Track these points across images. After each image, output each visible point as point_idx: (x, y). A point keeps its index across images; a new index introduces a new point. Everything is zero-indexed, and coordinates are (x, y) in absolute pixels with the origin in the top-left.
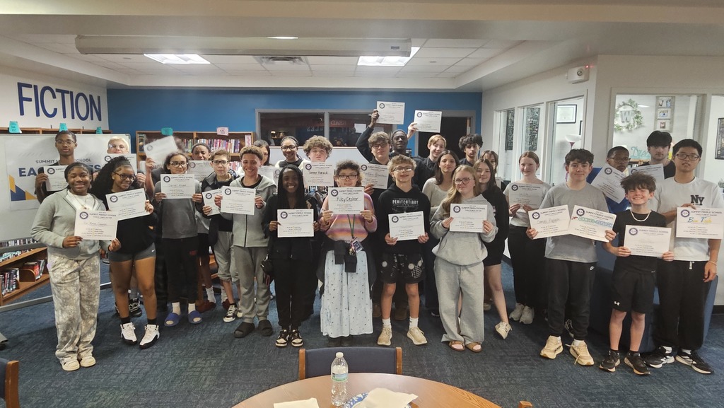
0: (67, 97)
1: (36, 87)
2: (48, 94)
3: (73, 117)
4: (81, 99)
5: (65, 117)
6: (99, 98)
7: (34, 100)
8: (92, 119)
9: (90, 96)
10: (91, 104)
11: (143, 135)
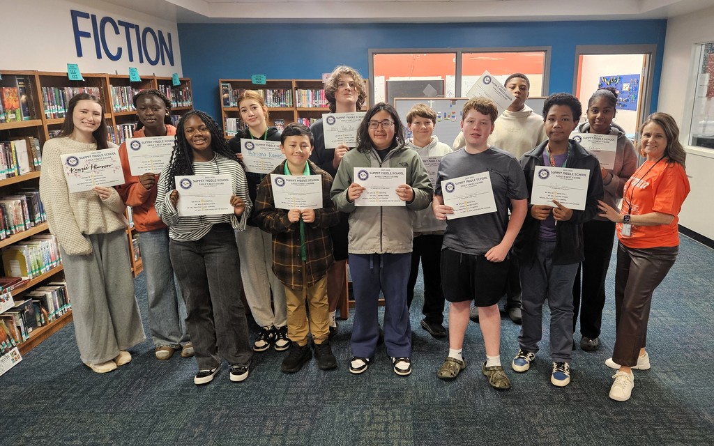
0: (132, 32)
1: (94, 17)
2: (109, 26)
3: (141, 61)
4: (149, 36)
5: (131, 60)
6: (169, 35)
7: (92, 35)
8: (163, 63)
9: (160, 32)
10: (161, 43)
11: (228, 84)
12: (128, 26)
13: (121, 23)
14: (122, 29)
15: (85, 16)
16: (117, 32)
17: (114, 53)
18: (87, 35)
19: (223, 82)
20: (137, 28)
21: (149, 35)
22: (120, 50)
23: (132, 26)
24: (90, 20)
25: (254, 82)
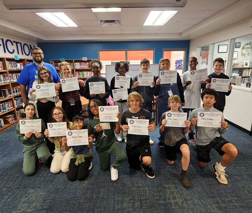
0: (19, 45)
1: (3, 39)
2: (9, 43)
3: (23, 54)
4: (26, 46)
6: (34, 46)
7: (2, 45)
9: (30, 45)
11: (53, 61)
12: (17, 43)
13: (14, 42)
14: (15, 44)
16: (13, 45)
17: (11, 51)
19: (51, 61)
20: (21, 43)
22: (14, 50)
23: (19, 43)
24: (1, 40)
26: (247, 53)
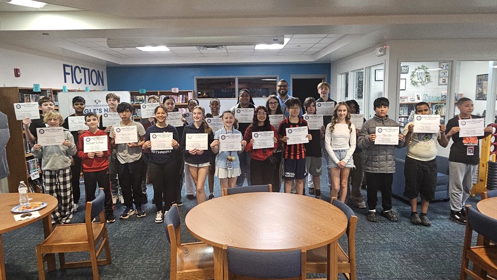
0: (87, 71)
1: (72, 66)
2: (77, 70)
3: (90, 84)
5: (86, 83)
6: (102, 72)
7: (71, 74)
8: (99, 85)
9: (98, 71)
10: (98, 76)
12: (85, 69)
13: (82, 68)
14: (82, 71)
15: (69, 66)
17: (79, 81)
18: (69, 74)
20: (89, 70)
21: (94, 73)
22: (81, 79)
23: (87, 69)
24: (70, 68)
25: (140, 92)
26: (420, 80)
